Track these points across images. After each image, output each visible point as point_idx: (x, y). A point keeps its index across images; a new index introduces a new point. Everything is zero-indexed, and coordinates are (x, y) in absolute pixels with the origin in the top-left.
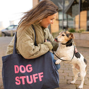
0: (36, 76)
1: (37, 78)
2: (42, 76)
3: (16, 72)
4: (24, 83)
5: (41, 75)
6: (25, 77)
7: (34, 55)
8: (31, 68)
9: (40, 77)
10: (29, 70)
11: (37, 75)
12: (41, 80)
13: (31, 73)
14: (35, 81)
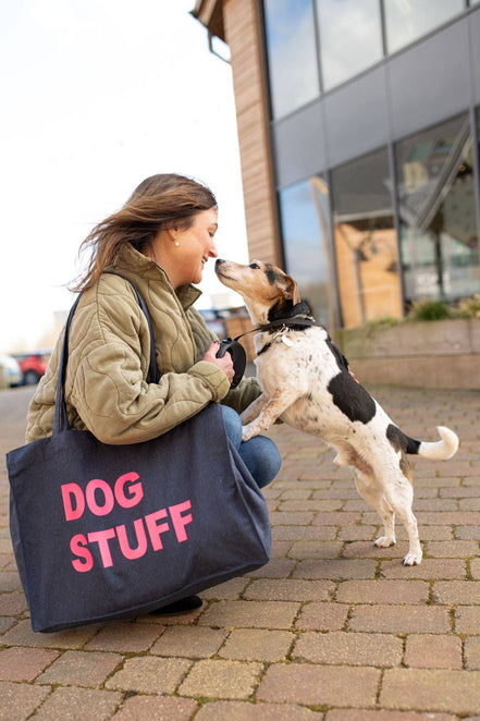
0: (159, 522)
1: (165, 527)
2: (188, 519)
3: (70, 516)
4: (107, 562)
5: (183, 514)
6: (110, 534)
7: (143, 423)
8: (137, 489)
9: (180, 524)
10: (129, 496)
11: (162, 514)
12: (182, 536)
13: (140, 511)
14: (157, 545)
